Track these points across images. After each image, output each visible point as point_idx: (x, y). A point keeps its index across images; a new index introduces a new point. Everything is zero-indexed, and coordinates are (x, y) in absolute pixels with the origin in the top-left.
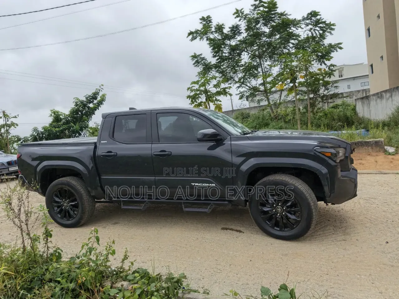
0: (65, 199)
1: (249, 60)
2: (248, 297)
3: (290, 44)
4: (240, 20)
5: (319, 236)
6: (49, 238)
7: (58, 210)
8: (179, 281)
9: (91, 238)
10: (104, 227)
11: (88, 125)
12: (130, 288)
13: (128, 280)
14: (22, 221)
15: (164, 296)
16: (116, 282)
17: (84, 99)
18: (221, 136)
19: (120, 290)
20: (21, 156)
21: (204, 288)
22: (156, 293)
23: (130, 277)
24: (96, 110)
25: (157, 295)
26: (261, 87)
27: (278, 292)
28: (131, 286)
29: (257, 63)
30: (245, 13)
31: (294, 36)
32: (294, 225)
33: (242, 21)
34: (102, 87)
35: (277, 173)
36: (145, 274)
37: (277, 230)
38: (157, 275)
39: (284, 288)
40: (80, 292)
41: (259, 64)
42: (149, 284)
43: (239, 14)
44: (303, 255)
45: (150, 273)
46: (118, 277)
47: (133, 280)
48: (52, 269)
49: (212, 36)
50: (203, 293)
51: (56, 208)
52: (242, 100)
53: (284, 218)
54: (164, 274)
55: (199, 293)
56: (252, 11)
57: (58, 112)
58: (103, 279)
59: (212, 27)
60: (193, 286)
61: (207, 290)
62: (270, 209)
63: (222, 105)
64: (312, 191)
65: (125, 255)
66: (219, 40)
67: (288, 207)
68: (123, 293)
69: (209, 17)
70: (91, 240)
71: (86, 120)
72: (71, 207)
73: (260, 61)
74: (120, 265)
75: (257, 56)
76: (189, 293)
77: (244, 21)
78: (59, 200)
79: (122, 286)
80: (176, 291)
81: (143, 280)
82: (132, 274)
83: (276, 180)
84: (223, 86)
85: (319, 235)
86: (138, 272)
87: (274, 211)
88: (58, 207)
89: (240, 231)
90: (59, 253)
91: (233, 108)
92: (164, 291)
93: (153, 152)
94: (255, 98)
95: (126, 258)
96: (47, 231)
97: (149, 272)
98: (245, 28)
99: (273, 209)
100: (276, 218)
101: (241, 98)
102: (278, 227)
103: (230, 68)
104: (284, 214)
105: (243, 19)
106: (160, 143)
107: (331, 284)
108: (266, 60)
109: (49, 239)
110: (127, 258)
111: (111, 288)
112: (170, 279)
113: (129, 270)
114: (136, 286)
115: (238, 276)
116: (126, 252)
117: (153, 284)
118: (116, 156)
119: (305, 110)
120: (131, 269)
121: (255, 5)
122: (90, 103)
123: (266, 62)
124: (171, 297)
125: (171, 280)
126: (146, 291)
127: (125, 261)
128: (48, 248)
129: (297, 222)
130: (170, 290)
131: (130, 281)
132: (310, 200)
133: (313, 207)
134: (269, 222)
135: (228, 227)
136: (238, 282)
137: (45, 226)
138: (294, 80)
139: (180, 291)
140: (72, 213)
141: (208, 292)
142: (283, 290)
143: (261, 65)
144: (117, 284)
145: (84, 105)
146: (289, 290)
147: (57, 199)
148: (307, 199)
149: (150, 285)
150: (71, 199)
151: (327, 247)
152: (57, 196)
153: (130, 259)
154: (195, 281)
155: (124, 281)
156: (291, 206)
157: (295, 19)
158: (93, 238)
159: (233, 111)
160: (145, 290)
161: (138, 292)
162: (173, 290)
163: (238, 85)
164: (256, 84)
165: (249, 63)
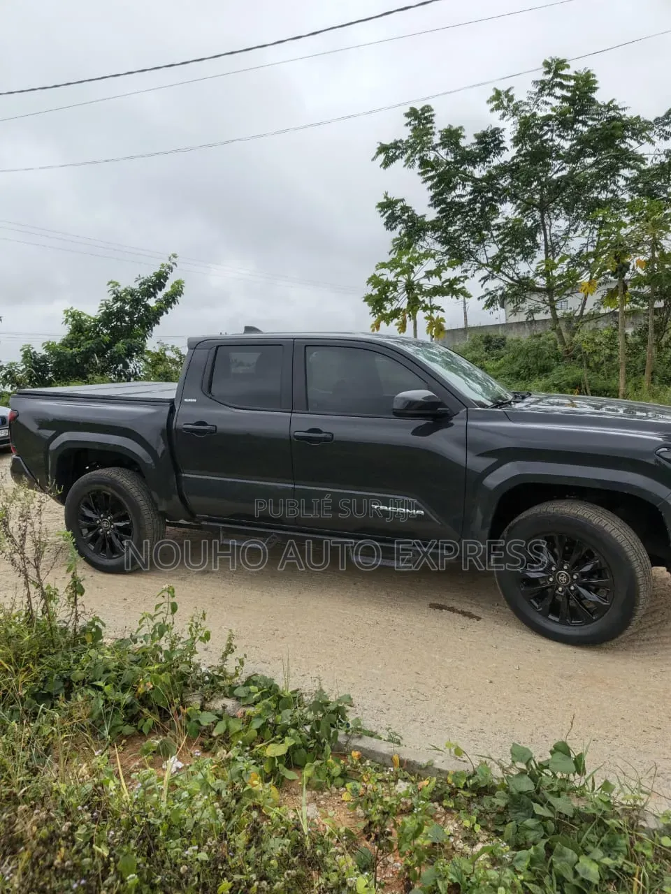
0: (105, 513)
1: (517, 213)
2: (484, 759)
3: (620, 179)
4: (504, 115)
5: (646, 642)
6: (78, 596)
7: (90, 535)
8: (339, 711)
9: (161, 604)
10: (182, 579)
11: (143, 346)
12: (240, 712)
13: (234, 696)
14: (28, 559)
15: (309, 738)
16: (212, 699)
17: (136, 286)
18: (447, 407)
19: (220, 717)
20: (18, 416)
21: (390, 731)
22: (292, 731)
23: (240, 692)
24: (162, 314)
25: (294, 734)
26: (538, 279)
27: (550, 757)
28: (242, 710)
29: (534, 222)
30: (516, 99)
31: (630, 160)
32: (592, 614)
33: (508, 120)
34: (174, 260)
35: (566, 498)
36: (270, 688)
37: (554, 621)
38: (292, 693)
39: (562, 749)
40: (141, 711)
41: (538, 225)
42: (278, 711)
43: (502, 102)
44: (608, 682)
45: (281, 688)
46: (214, 688)
47: (245, 698)
48: (87, 661)
49: (431, 156)
50: (389, 741)
51: (85, 531)
52: (492, 309)
53: (572, 596)
54: (307, 691)
55: (380, 738)
56: (533, 96)
57: (79, 315)
58: (185, 690)
59: (433, 134)
60: (368, 725)
61: (396, 735)
62: (544, 575)
63: (444, 321)
64: (641, 544)
65: (228, 645)
66: (448, 163)
67: (583, 575)
68: (227, 723)
69: (427, 109)
70: (161, 609)
71: (140, 335)
72: (117, 531)
73: (542, 217)
74: (217, 663)
75: (534, 206)
76: (360, 737)
77: (512, 120)
78: (94, 516)
79: (224, 707)
80: (333, 730)
81: (266, 701)
82: (244, 686)
83: (562, 513)
84: (449, 274)
85: (648, 640)
86: (255, 683)
87: (551, 579)
88: (90, 529)
89: (471, 616)
90: (97, 628)
91: (466, 323)
92: (308, 728)
93: (293, 430)
94: (522, 305)
95: (230, 649)
96: (75, 582)
97: (277, 686)
98: (512, 137)
99: (549, 577)
100: (555, 595)
101: (489, 305)
102: (557, 615)
103: (469, 230)
104: (572, 588)
105: (510, 113)
106: (310, 411)
107: (665, 750)
108: (558, 215)
109: (80, 599)
110: (233, 651)
111: (202, 709)
112: (320, 704)
113: (237, 675)
114: (250, 710)
115: (464, 711)
116: (230, 639)
117: (287, 712)
118: (213, 432)
119: (638, 339)
120: (239, 673)
121: (542, 82)
122: (149, 297)
123: (556, 219)
124: (324, 743)
125: (324, 707)
126: (272, 724)
127: (229, 656)
128: (76, 616)
129: (600, 610)
130: (323, 727)
131: (238, 699)
132: (635, 564)
133: (640, 581)
134: (538, 603)
135: (443, 604)
136: (461, 725)
137: (72, 572)
138: (621, 270)
139: (342, 733)
140: (117, 542)
141: (399, 738)
142: (559, 755)
143: (544, 225)
144: (213, 703)
145: (136, 300)
146: (573, 756)
147: (89, 513)
148: (629, 562)
149: (280, 712)
150: (116, 515)
151: (664, 669)
152: (88, 506)
153: (238, 654)
154: (371, 713)
155: (226, 697)
156: (590, 574)
157: (638, 117)
158: (166, 605)
159: (466, 330)
160: (271, 721)
161: (257, 724)
162: (327, 728)
163: (484, 272)
164: (529, 272)
165: (516, 220)
